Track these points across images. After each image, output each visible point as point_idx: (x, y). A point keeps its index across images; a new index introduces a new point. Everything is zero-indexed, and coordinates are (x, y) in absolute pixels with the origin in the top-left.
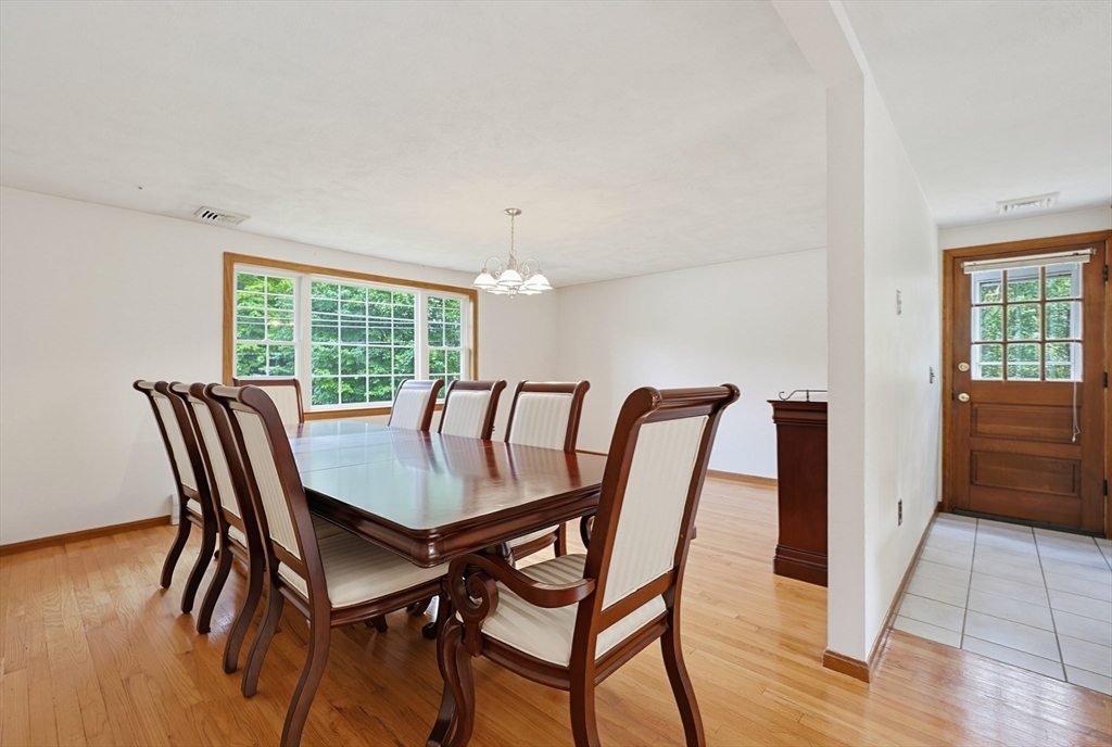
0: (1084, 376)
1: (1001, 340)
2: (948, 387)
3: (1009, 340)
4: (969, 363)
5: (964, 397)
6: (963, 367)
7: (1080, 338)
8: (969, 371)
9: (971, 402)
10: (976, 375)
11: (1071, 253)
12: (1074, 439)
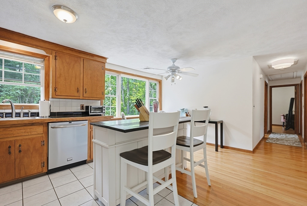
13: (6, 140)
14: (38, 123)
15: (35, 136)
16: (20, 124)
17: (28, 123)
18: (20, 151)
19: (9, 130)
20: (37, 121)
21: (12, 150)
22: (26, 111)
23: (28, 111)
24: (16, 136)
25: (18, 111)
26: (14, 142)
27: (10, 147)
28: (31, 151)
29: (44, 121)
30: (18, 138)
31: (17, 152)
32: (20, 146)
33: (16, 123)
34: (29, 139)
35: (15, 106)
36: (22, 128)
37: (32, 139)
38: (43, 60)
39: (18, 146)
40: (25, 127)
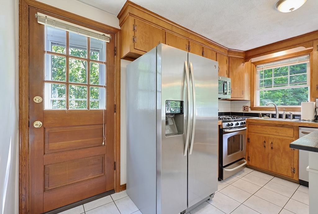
0: (107, 106)
1: (65, 81)
2: (24, 116)
3: (69, 82)
4: (42, 96)
5: (38, 124)
6: (37, 99)
7: (105, 85)
8: (42, 103)
9: (44, 128)
10: (48, 106)
11: (102, 34)
12: (103, 144)
13: (262, 135)
14: (287, 125)
15: (285, 138)
16: (271, 124)
17: (278, 123)
18: (272, 148)
19: (264, 127)
20: (286, 123)
21: (266, 144)
22: (288, 113)
23: (290, 113)
24: (269, 134)
25: (281, 113)
26: (267, 138)
27: (265, 142)
28: (282, 151)
29: (293, 124)
30: (271, 136)
31: (270, 148)
32: (272, 143)
33: (269, 123)
34: (280, 139)
35: (278, 108)
36: (274, 127)
37: (282, 140)
38: (309, 55)
39: (271, 142)
40: (276, 128)
